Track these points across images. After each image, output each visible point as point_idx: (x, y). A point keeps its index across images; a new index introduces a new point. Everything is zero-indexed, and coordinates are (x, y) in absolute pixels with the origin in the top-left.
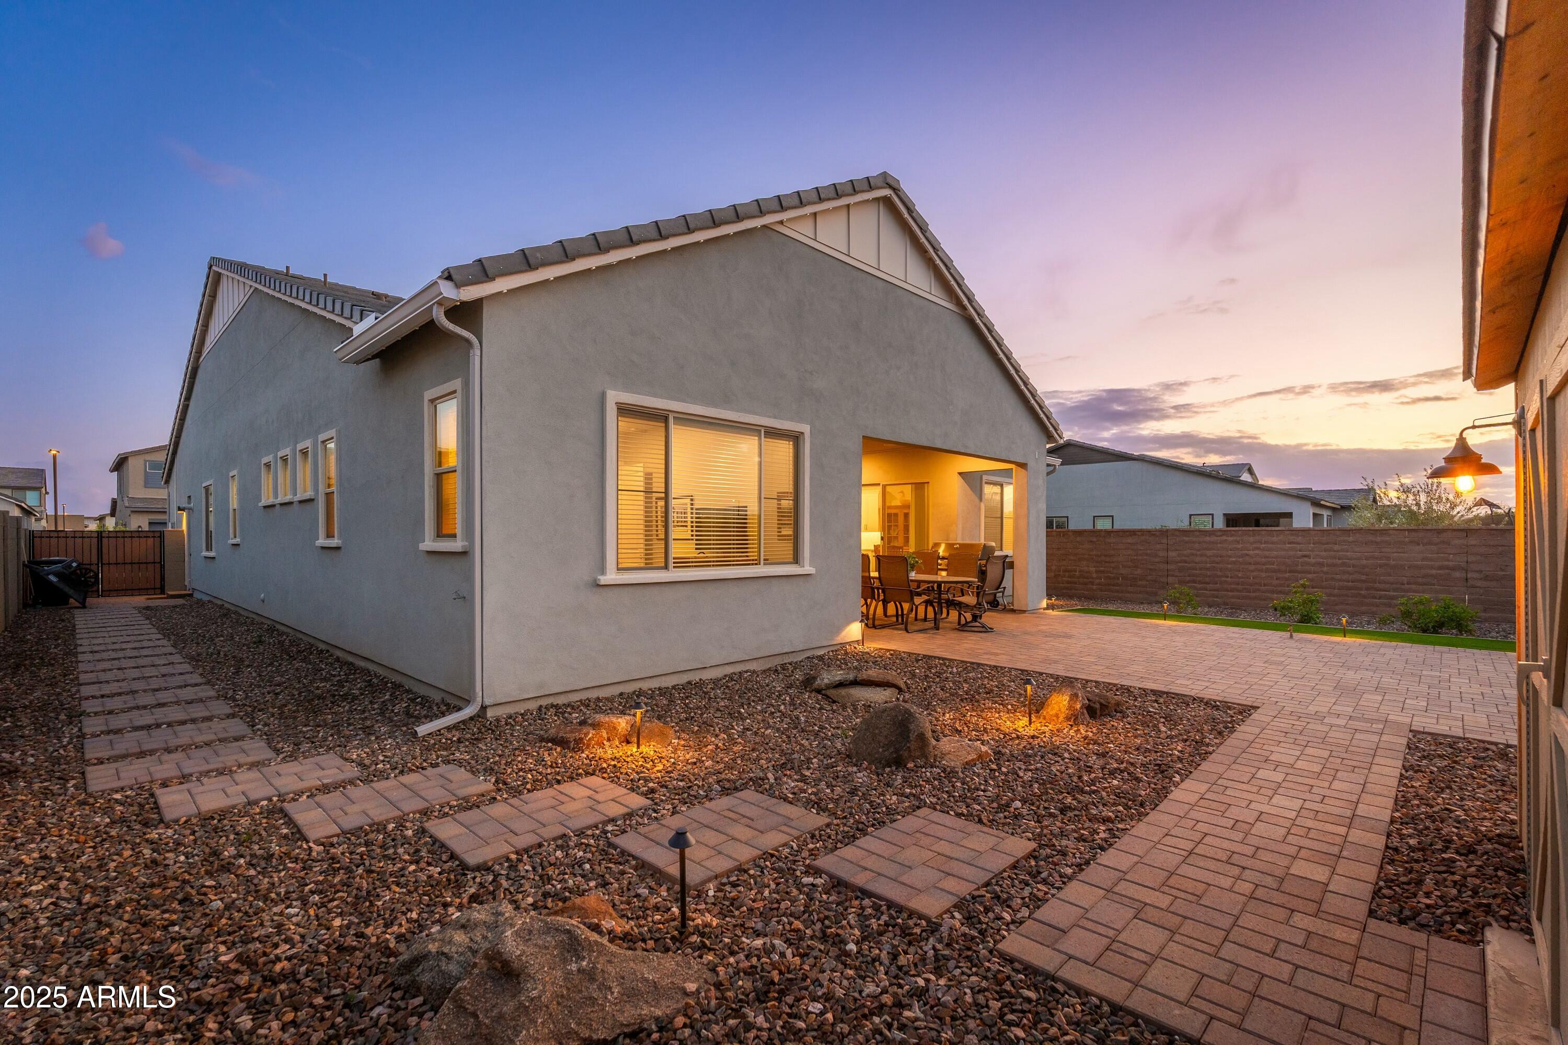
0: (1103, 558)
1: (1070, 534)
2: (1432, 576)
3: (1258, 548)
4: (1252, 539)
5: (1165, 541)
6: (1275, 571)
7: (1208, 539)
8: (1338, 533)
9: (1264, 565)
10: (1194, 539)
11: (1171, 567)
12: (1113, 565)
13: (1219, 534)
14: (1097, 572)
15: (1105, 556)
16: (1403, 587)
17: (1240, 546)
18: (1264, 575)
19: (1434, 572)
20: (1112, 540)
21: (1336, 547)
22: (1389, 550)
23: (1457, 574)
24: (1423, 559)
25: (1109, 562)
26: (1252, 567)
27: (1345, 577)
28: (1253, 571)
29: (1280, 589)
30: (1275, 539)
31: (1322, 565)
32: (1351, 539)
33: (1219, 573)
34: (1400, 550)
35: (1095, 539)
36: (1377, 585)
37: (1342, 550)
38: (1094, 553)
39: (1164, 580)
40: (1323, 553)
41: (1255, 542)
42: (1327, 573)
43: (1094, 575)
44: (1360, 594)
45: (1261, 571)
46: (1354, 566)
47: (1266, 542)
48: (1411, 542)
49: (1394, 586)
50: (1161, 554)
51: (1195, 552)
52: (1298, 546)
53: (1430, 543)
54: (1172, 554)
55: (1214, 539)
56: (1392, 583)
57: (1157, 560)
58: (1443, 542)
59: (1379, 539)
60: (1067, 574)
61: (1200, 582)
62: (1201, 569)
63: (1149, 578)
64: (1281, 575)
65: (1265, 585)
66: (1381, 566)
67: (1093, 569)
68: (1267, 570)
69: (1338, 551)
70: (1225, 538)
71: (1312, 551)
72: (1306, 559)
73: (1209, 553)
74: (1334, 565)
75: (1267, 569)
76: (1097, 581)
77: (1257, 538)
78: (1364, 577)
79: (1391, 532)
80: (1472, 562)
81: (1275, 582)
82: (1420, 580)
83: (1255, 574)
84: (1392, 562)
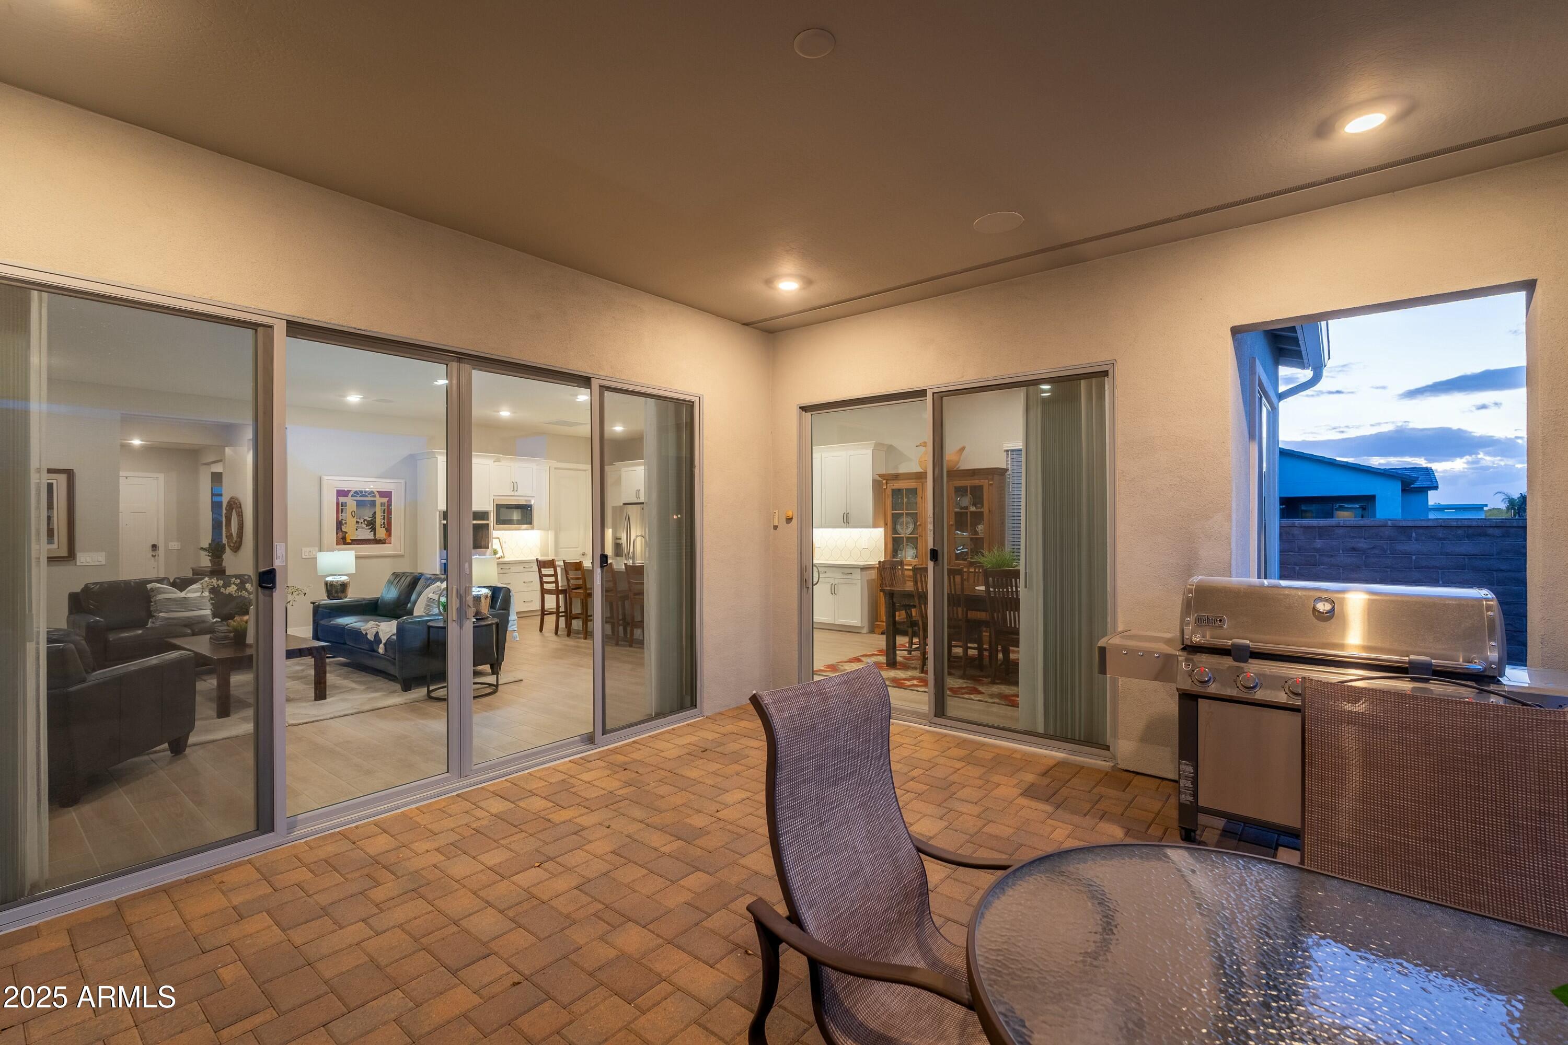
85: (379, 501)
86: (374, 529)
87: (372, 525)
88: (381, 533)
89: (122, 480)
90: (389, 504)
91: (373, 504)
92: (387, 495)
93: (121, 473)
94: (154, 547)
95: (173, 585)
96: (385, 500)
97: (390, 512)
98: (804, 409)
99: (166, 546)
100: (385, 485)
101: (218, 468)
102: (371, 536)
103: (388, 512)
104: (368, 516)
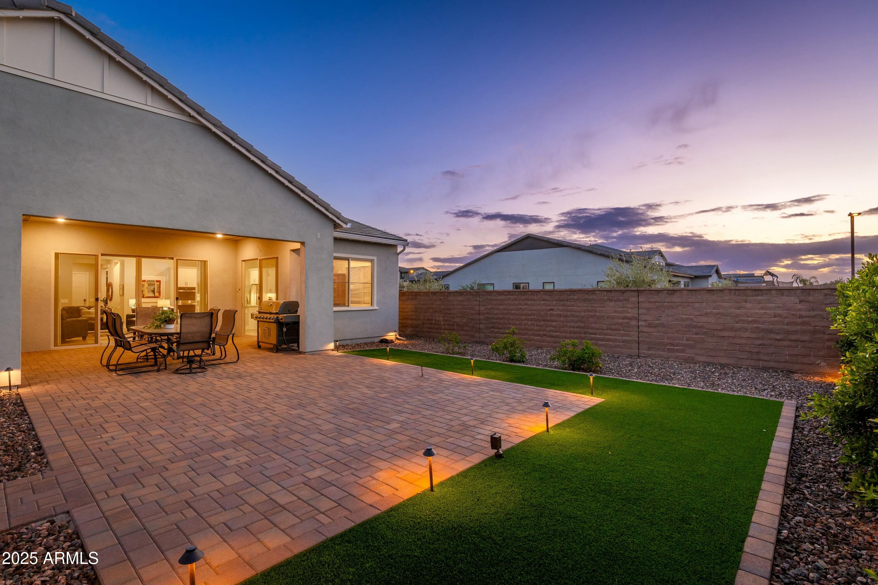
0: (447, 311)
1: (430, 294)
2: (619, 324)
3: (527, 304)
4: (523, 297)
5: (478, 299)
6: (535, 320)
7: (500, 297)
8: (569, 293)
9: (530, 315)
10: (493, 298)
11: (482, 317)
12: (451, 316)
13: (506, 293)
14: (444, 320)
15: (448, 309)
16: (604, 331)
17: (517, 302)
18: (530, 323)
19: (620, 321)
20: (451, 298)
21: (568, 303)
22: (596, 305)
23: (634, 323)
24: (615, 312)
25: (450, 314)
26: (523, 317)
27: (573, 324)
28: (524, 320)
29: (538, 333)
30: (535, 298)
31: (560, 316)
32: (576, 297)
33: (506, 322)
34: (602, 306)
35: (442, 298)
36: (590, 331)
37: (571, 306)
38: (442, 307)
39: (477, 326)
40: (561, 308)
41: (525, 300)
42: (563, 322)
43: (442, 323)
44: (581, 337)
45: (528, 320)
46: (577, 317)
47: (531, 300)
48: (608, 299)
49: (600, 331)
50: (477, 308)
51: (493, 306)
52: (548, 302)
53: (618, 300)
54: (482, 308)
55: (503, 297)
56: (598, 329)
57: (474, 312)
58: (625, 300)
59: (590, 297)
60: (428, 322)
61: (497, 328)
62: (497, 319)
63: (470, 324)
64: (538, 323)
65: (530, 330)
66: (592, 316)
67: (441, 319)
68: (532, 320)
69: (569, 306)
70: (509, 297)
71: (554, 306)
72: (552, 312)
73: (501, 307)
74: (566, 316)
75: (531, 318)
76: (443, 327)
77: (526, 297)
78: (583, 325)
79: (597, 292)
80: (642, 314)
81: (536, 328)
82: (613, 327)
83: (525, 322)
84: (598, 314)
85: (156, 283)
86: (154, 293)
87: (153, 291)
88: (157, 294)
89: (73, 275)
90: (160, 284)
91: (154, 284)
92: (159, 281)
93: (73, 273)
94: (85, 300)
95: (87, 308)
96: (158, 283)
97: (160, 287)
98: (243, 261)
99: (89, 300)
100: (158, 278)
101: (107, 270)
102: (153, 295)
103: (159, 287)
104: (152, 288)
